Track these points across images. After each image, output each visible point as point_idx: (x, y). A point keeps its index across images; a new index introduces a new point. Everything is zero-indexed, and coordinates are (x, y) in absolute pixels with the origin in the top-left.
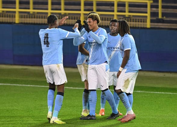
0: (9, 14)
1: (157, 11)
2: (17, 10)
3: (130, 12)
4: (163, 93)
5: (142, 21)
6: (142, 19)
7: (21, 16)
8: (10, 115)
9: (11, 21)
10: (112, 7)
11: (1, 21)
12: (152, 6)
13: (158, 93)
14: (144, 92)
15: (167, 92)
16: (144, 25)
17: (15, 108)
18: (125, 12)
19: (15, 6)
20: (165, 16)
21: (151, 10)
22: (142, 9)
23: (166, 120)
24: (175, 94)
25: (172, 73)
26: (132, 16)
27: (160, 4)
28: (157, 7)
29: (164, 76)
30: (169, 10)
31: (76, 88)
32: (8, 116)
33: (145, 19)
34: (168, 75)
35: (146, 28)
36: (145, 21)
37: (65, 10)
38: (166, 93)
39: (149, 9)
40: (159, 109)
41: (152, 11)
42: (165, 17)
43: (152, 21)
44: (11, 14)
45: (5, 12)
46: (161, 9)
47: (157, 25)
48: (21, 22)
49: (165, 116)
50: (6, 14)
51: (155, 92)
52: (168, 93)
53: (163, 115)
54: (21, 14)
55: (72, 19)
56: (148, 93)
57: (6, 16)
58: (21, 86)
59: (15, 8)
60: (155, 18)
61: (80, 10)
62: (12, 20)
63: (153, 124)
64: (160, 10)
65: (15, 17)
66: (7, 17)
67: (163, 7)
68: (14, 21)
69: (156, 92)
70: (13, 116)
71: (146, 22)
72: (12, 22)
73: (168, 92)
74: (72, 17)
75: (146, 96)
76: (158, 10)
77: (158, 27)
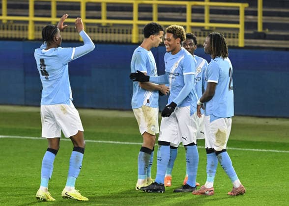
0: (17, 25)
1: (254, 21)
2: (31, 18)
3: (211, 21)
4: (265, 150)
5: (232, 36)
6: (231, 32)
7: (37, 28)
8: (20, 186)
9: (21, 37)
10: (183, 14)
11: (2, 36)
12: (247, 13)
13: (257, 150)
14: (234, 149)
15: (271, 149)
16: (234, 42)
17: (28, 174)
18: (203, 21)
19: (28, 12)
20: (269, 29)
21: (245, 19)
22: (232, 17)
23: (270, 194)
24: (283, 151)
25: (279, 119)
26: (214, 28)
27: (260, 9)
28: (255, 14)
29: (266, 124)
30: (275, 18)
31: (126, 143)
32: (16, 188)
33: (235, 32)
34: (272, 122)
35: (238, 48)
36: (236, 36)
37: (108, 18)
38: (270, 151)
39: (242, 17)
40: (258, 176)
41: (247, 21)
42: (267, 30)
43: (246, 36)
44: (21, 25)
45: (11, 22)
46: (262, 17)
47: (255, 43)
48: (37, 37)
49: (268, 187)
50: (14, 25)
51: (252, 148)
52: (273, 151)
53: (265, 186)
54: (37, 25)
55: (119, 33)
56: (240, 151)
57: (13, 28)
58: (37, 140)
59: (27, 16)
60: (251, 32)
61: (131, 19)
62: (23, 35)
63: (248, 200)
64: (260, 19)
65: (27, 30)
66: (15, 29)
67: (265, 14)
68: (25, 37)
69: (254, 150)
70: (24, 188)
71: (238, 37)
72: (23, 38)
73: (273, 149)
74: (119, 30)
75: (237, 155)
76: (257, 19)
77: (256, 45)
